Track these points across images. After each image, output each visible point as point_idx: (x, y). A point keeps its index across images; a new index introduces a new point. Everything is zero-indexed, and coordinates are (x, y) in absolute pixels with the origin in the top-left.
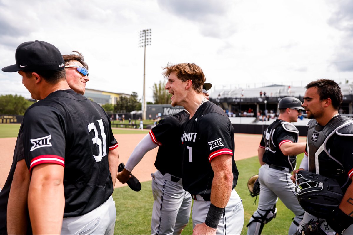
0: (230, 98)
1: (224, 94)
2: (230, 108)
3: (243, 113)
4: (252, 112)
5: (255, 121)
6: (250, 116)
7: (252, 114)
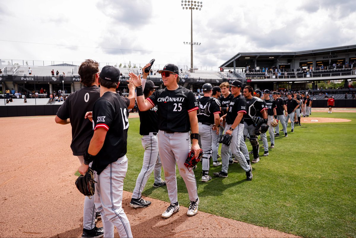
0: (15, 77)
1: (6, 71)
2: (16, 88)
3: (34, 93)
4: (45, 93)
5: (49, 102)
6: (43, 97)
7: (45, 94)
